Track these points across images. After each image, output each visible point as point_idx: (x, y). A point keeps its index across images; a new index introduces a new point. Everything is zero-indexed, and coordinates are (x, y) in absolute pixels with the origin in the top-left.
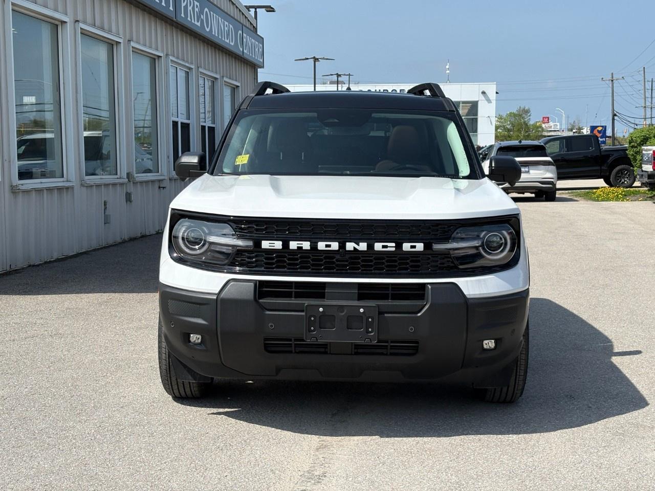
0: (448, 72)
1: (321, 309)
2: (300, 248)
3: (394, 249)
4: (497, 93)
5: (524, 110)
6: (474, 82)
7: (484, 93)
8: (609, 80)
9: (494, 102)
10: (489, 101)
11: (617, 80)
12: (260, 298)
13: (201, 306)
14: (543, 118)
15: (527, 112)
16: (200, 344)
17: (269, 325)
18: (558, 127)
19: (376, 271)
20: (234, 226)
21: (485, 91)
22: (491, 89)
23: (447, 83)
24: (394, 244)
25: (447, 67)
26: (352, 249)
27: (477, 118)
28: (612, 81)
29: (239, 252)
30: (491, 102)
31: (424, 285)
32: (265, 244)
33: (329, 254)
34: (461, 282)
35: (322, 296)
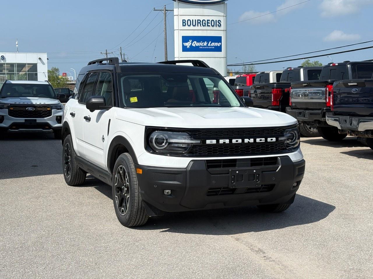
0: (17, 46)
1: (237, 172)
2: (224, 143)
3: (264, 141)
4: (48, 59)
5: (55, 69)
6: (34, 53)
7: (40, 59)
8: (105, 54)
9: (46, 64)
10: (43, 64)
11: (109, 53)
12: (208, 169)
13: (177, 175)
14: (63, 73)
15: (57, 70)
16: (170, 195)
17: (213, 182)
18: (72, 79)
19: (257, 152)
20: (190, 133)
21: (41, 58)
22: (44, 57)
23: (17, 52)
24: (264, 139)
25: (17, 43)
26: (247, 142)
27: (37, 73)
28: (107, 54)
29: (194, 146)
30: (45, 64)
31: (277, 157)
32: (208, 142)
33: (237, 145)
34: (290, 155)
35: (234, 166)
